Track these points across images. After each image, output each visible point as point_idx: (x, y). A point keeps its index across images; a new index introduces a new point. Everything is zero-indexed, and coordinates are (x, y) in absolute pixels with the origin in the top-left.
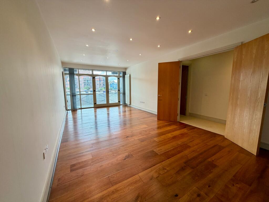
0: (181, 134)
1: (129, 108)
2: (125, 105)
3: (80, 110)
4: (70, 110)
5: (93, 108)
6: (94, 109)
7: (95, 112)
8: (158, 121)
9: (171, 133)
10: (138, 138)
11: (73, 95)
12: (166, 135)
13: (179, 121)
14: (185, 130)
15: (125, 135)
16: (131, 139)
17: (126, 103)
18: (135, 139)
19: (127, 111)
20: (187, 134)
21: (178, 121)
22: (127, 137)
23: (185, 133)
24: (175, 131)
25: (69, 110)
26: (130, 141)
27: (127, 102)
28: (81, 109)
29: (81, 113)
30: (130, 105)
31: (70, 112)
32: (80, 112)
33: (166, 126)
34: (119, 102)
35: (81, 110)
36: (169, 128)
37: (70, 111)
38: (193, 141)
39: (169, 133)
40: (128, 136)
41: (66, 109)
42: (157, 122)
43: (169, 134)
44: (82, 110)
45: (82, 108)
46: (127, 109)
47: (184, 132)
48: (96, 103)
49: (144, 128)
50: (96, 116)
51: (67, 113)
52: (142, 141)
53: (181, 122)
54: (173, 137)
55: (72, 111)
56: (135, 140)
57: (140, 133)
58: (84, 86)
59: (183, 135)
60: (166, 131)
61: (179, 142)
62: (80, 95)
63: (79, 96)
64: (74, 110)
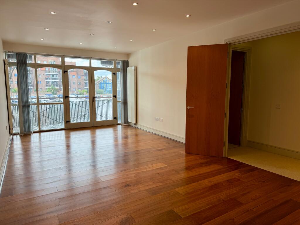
0: (228, 181)
1: (134, 130)
2: (127, 125)
3: (38, 134)
4: (18, 134)
5: (63, 132)
6: (66, 132)
7: (68, 138)
8: (186, 156)
9: (209, 179)
10: (147, 188)
11: (24, 105)
12: (200, 182)
13: (226, 156)
14: (235, 174)
15: (123, 183)
16: (133, 190)
17: (129, 120)
18: (141, 189)
19: (129, 136)
20: (239, 180)
21: (224, 156)
22: (127, 186)
23: (235, 178)
24: (217, 176)
25: (15, 134)
26: (131, 194)
27: (131, 119)
28: (40, 132)
29: (40, 140)
30: (136, 124)
31: (17, 139)
32: (38, 138)
33: (201, 165)
34: (115, 118)
35: (40, 135)
36: (205, 170)
37: (18, 136)
38: (248, 192)
39: (205, 178)
40: (128, 183)
41: (10, 133)
42: (184, 158)
43: (205, 180)
44: (42, 134)
45: (42, 129)
46: (130, 132)
47: (233, 177)
48: (69, 121)
49: (159, 168)
50: (68, 146)
51: (12, 139)
52: (153, 192)
53: (229, 157)
54: (212, 186)
55: (21, 136)
56: (139, 191)
57: (151, 179)
58: (46, 86)
59: (230, 182)
60: (201, 174)
61: (223, 195)
62: (38, 104)
63: (36, 106)
64: (26, 134)
